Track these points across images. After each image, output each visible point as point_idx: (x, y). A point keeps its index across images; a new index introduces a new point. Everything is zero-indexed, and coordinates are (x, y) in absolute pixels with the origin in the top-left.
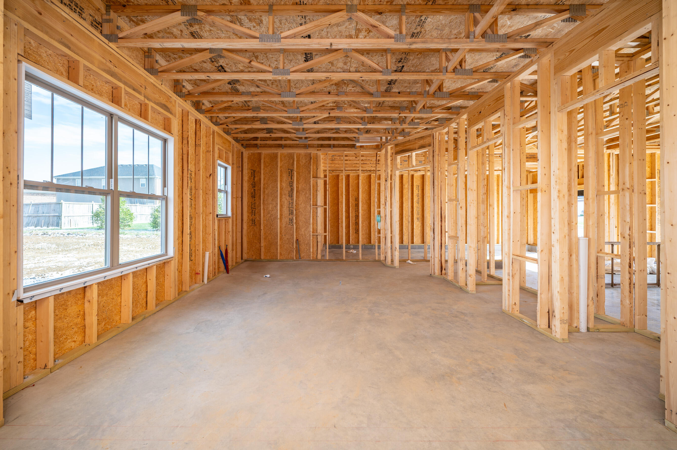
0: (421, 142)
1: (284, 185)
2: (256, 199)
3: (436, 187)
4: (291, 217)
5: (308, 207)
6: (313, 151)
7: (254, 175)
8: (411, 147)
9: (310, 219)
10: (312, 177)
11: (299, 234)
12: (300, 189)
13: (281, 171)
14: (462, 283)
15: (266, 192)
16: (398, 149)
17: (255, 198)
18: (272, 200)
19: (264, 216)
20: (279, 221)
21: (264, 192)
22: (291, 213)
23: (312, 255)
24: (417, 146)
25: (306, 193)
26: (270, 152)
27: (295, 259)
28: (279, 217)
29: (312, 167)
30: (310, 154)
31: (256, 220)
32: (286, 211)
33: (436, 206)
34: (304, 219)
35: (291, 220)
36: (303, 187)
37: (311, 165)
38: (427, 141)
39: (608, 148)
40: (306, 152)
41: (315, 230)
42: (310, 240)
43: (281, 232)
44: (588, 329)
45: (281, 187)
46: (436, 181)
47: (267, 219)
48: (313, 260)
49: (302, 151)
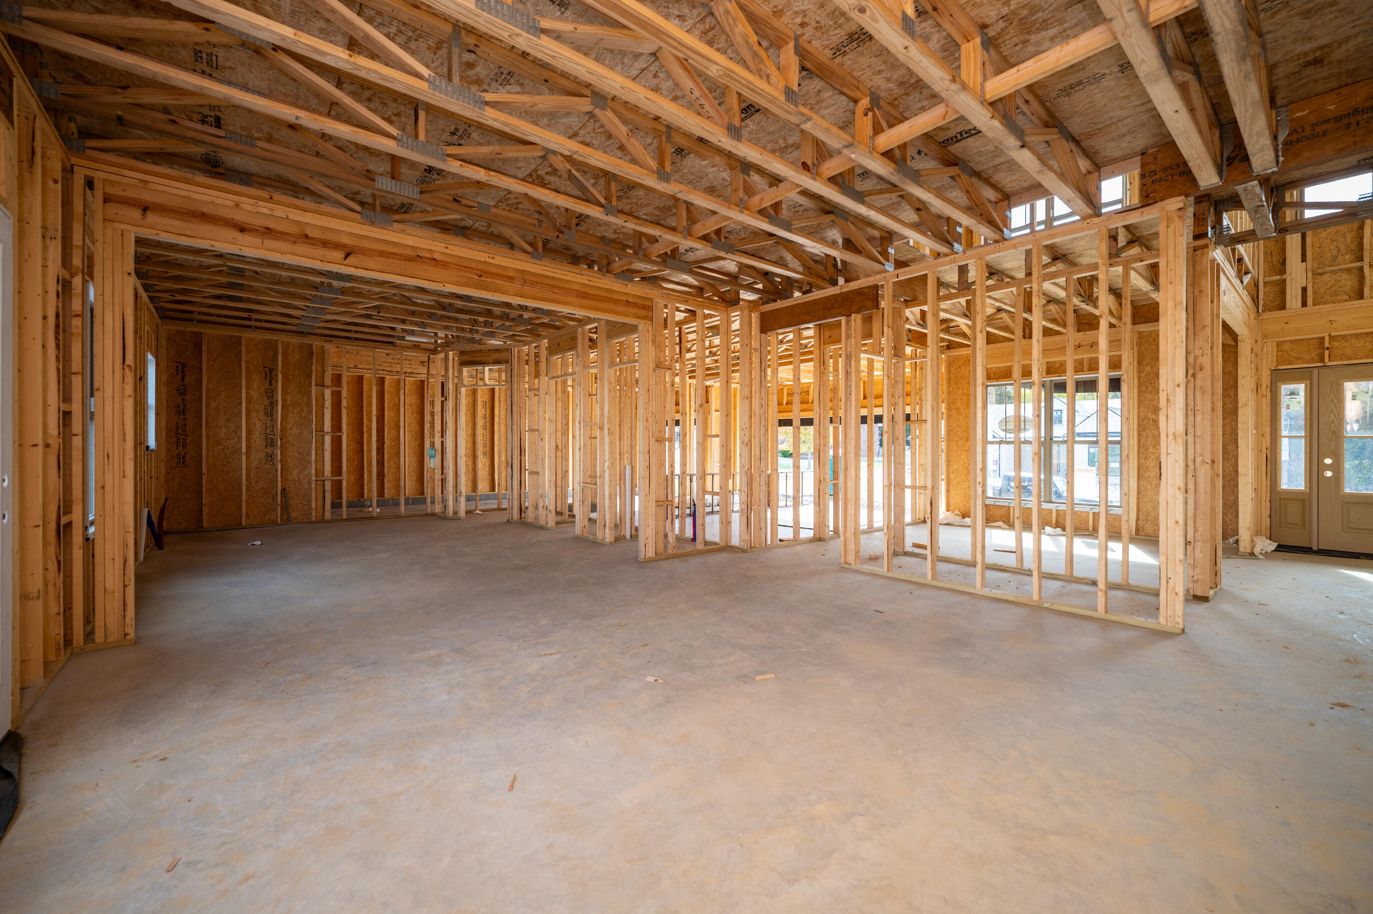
0: (497, 356)
1: (255, 394)
2: (187, 416)
3: (514, 414)
4: (269, 450)
5: (306, 433)
6: (317, 343)
7: (183, 371)
8: (483, 359)
9: (309, 454)
10: (313, 383)
11: (287, 479)
12: (288, 403)
13: (247, 369)
14: (542, 522)
15: (214, 405)
16: (464, 358)
17: (184, 414)
18: (228, 420)
19: (208, 449)
20: (244, 457)
21: (208, 405)
22: (271, 443)
23: (314, 514)
24: (491, 359)
25: (302, 410)
26: (224, 333)
27: (279, 521)
28: (244, 450)
29: (314, 368)
30: (310, 346)
31: (187, 456)
32: (258, 440)
33: (515, 437)
34: (297, 455)
35: (271, 457)
36: (296, 399)
37: (312, 364)
38: (503, 355)
39: (690, 378)
40: (301, 341)
41: (320, 472)
42: (310, 488)
43: (248, 476)
44: (631, 536)
45: (247, 398)
46: (514, 407)
47: (216, 453)
48: (316, 522)
49: (295, 340)
